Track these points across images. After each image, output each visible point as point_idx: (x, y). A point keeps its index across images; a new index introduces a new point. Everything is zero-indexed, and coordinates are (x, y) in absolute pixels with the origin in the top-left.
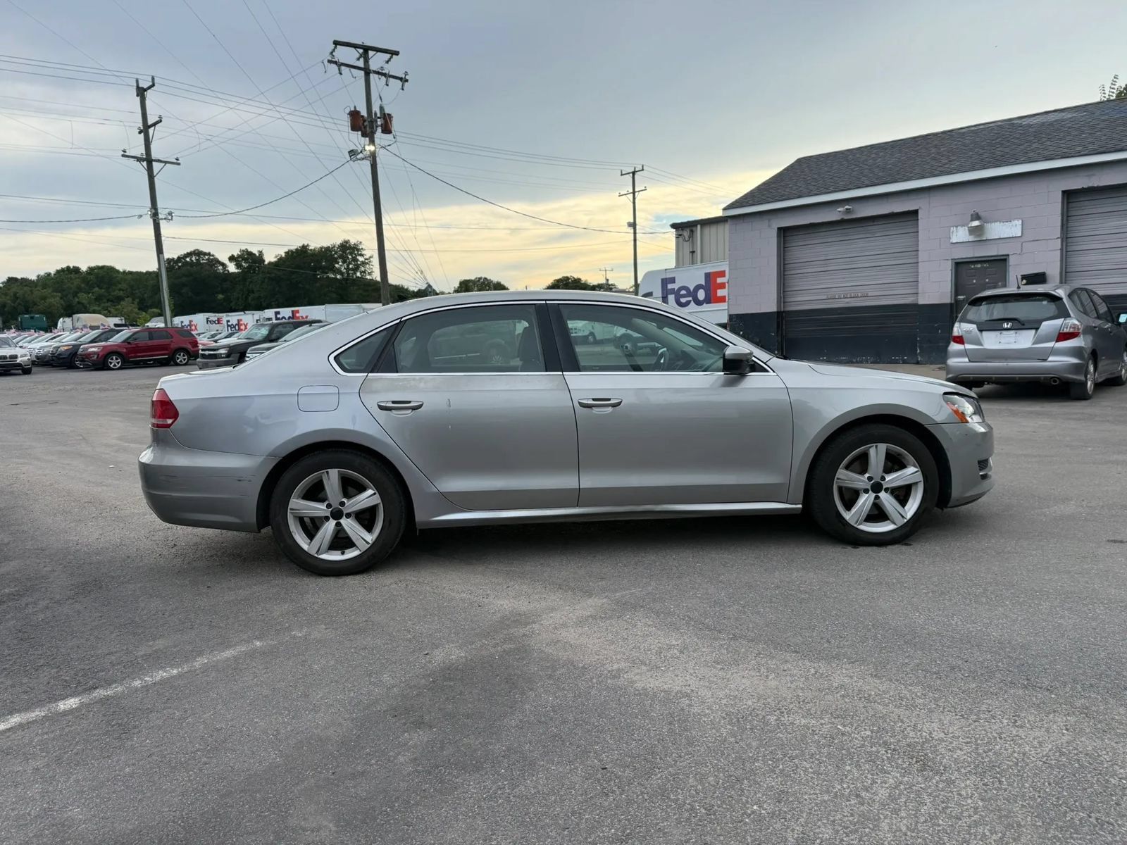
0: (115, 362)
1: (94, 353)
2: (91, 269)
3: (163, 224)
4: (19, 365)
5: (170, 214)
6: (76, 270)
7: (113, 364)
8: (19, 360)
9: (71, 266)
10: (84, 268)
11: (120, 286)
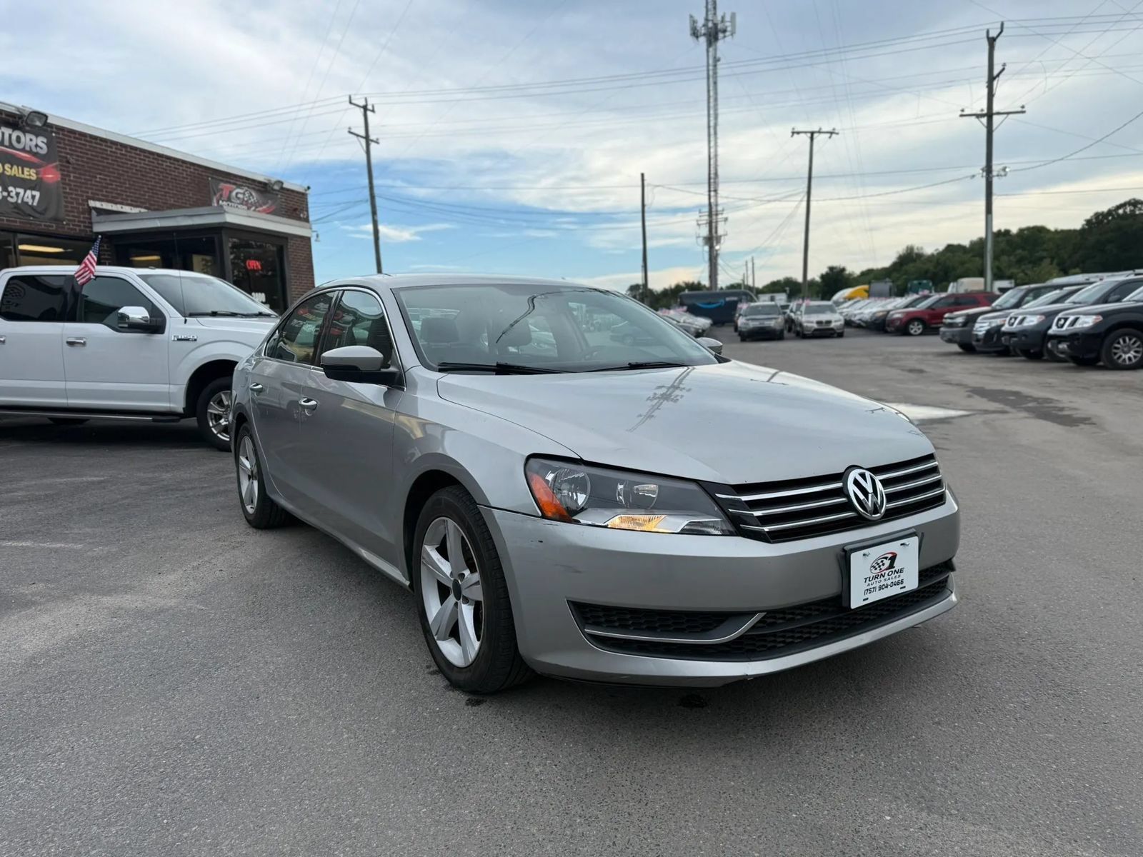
0: (916, 328)
1: (898, 319)
2: (1021, 231)
3: (995, 181)
4: (832, 329)
5: (1004, 169)
6: (1007, 232)
7: (914, 330)
8: (833, 325)
9: (1003, 230)
10: (1014, 230)
11: (1045, 246)
